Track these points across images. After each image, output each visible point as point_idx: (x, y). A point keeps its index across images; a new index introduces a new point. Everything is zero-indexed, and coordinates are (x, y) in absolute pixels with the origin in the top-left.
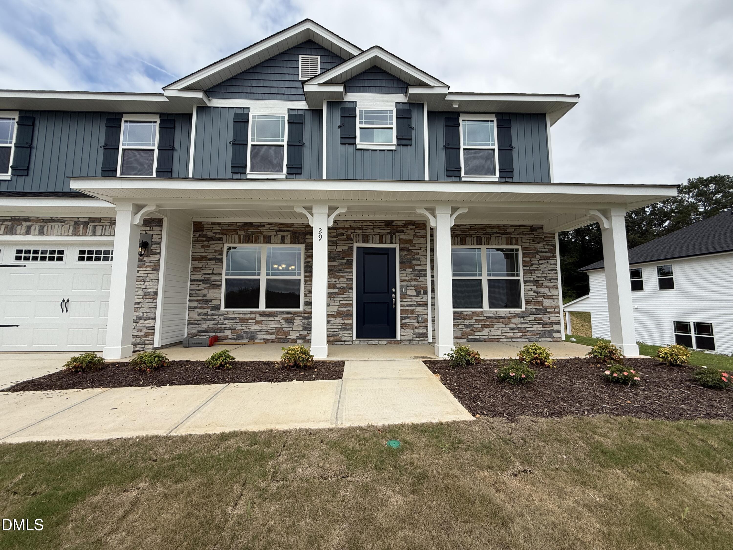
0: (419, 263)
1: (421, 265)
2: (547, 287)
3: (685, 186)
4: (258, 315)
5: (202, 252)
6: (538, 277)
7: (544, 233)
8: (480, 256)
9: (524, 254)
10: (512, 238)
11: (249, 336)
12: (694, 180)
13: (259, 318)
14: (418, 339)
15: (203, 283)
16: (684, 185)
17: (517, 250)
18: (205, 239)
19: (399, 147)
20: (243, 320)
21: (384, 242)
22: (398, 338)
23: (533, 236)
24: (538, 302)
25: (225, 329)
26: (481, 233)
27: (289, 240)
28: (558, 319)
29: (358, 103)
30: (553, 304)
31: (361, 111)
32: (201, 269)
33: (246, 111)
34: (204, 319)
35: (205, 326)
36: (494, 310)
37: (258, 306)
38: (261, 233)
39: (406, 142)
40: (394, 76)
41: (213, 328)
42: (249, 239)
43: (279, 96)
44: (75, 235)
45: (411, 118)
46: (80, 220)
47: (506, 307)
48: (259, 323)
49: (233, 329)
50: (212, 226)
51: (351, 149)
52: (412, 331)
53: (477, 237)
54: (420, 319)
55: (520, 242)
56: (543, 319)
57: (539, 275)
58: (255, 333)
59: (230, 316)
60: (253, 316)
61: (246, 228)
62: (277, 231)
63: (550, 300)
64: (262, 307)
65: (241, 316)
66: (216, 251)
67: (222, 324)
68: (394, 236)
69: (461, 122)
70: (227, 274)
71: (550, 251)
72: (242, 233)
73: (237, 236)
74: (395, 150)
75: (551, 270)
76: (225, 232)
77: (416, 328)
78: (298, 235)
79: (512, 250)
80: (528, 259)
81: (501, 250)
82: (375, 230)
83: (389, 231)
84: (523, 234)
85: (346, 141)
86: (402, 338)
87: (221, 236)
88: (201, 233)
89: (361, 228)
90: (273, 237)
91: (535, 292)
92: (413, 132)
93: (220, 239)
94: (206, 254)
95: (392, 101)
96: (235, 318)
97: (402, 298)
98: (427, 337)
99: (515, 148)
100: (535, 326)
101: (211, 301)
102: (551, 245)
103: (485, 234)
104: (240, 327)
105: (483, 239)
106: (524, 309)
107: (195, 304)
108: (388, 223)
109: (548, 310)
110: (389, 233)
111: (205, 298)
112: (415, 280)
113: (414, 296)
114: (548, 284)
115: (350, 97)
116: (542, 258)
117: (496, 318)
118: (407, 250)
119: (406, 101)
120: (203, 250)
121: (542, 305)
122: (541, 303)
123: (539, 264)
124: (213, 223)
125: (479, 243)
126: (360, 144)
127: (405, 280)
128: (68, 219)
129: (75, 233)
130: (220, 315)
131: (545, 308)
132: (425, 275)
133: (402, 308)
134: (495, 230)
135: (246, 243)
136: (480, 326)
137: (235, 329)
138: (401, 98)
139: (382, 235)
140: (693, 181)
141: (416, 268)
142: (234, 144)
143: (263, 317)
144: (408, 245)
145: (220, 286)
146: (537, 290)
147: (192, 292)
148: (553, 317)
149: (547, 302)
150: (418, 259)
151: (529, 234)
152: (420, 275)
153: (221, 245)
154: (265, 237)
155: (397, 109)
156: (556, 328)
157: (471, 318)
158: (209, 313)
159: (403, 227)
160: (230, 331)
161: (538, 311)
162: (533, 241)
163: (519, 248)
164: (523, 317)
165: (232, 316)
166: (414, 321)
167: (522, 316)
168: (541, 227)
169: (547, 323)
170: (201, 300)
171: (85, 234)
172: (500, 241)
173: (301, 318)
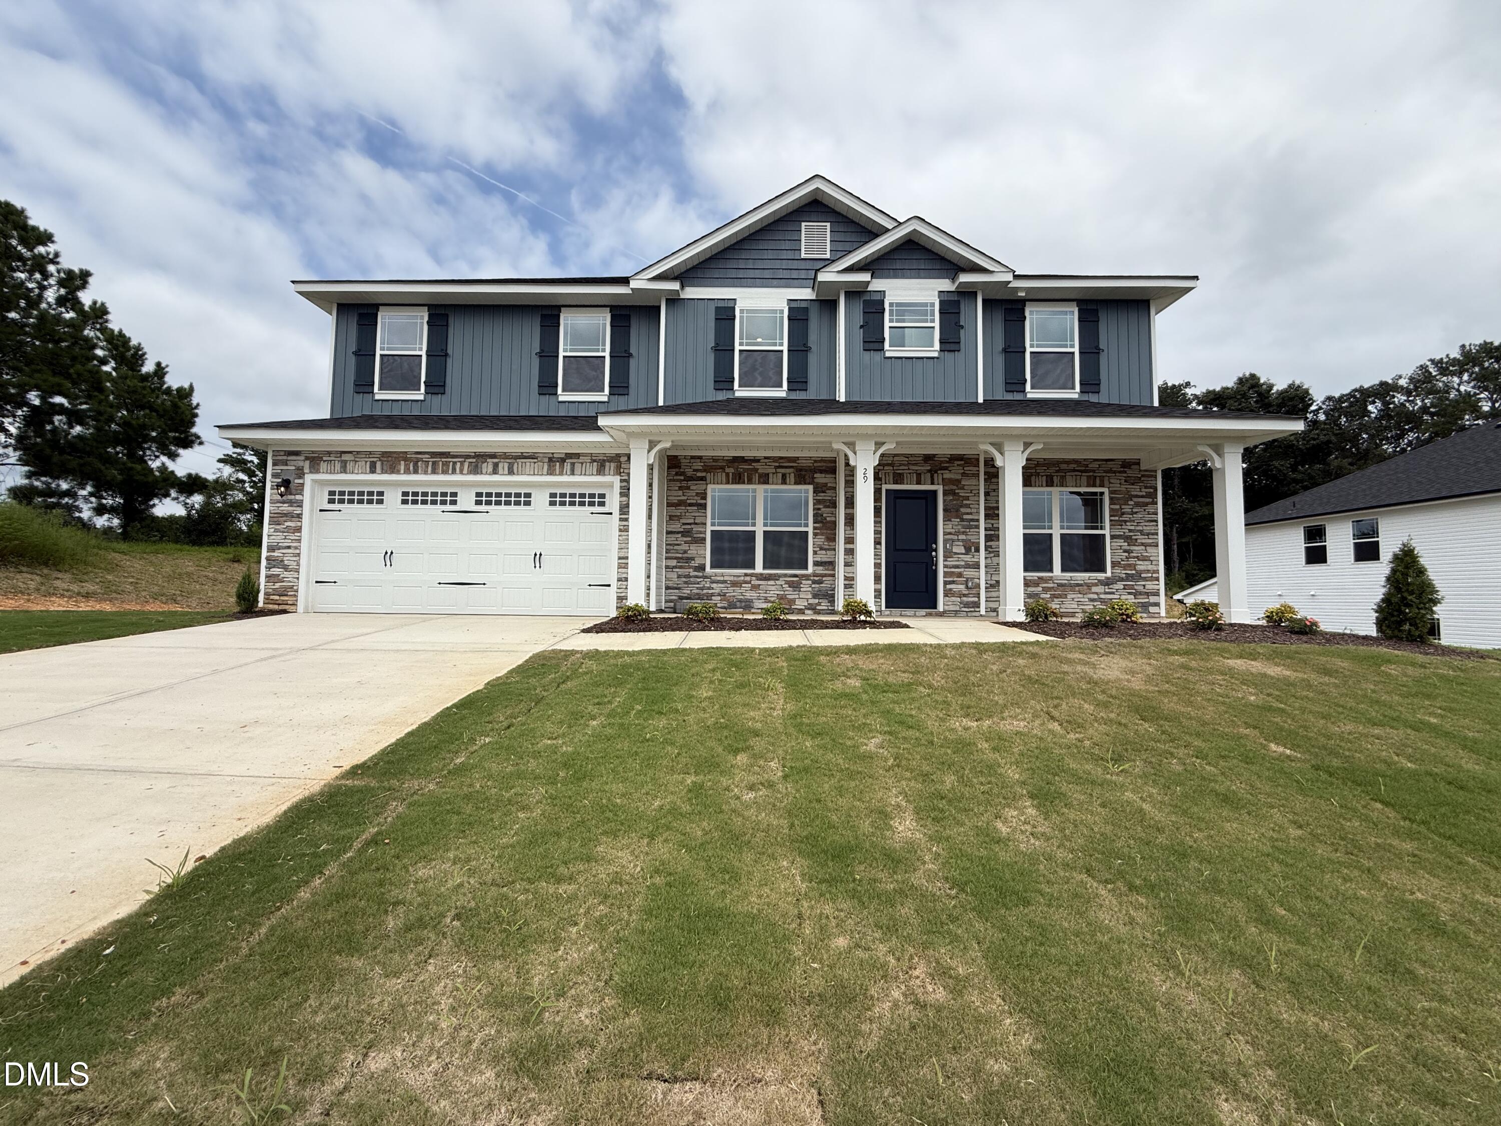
0: (968, 510)
1: (971, 514)
2: (1143, 544)
3: (1455, 359)
4: (754, 578)
5: (678, 496)
6: (1130, 531)
7: (1140, 471)
8: (1050, 501)
9: (1111, 499)
10: (1096, 477)
11: (743, 604)
12: (1472, 347)
13: (755, 582)
14: (967, 610)
15: (682, 536)
16: (1452, 356)
17: (1102, 494)
18: (682, 478)
19: (942, 353)
20: (735, 584)
21: (922, 482)
22: (941, 607)
23: (1125, 475)
24: (1130, 565)
25: (712, 595)
26: (1052, 470)
27: (793, 480)
28: (1156, 587)
29: (887, 293)
30: (1150, 567)
31: (891, 305)
32: (679, 518)
33: (731, 304)
34: (686, 583)
35: (687, 592)
36: (1068, 575)
37: (753, 567)
38: (756, 470)
39: (953, 347)
40: (937, 254)
41: (697, 594)
42: (740, 478)
43: (775, 282)
44: (551, 474)
45: (959, 313)
46: (555, 455)
47: (1086, 571)
48: (755, 588)
49: (723, 595)
50: (692, 461)
51: (877, 356)
52: (959, 599)
53: (1047, 476)
54: (970, 584)
55: (1106, 482)
56: (1136, 587)
57: (1133, 528)
58: (751, 601)
59: (719, 578)
60: (748, 579)
61: (736, 464)
62: (776, 467)
63: (1146, 563)
64: (759, 568)
65: (732, 578)
66: (697, 494)
67: (709, 588)
68: (936, 475)
69: (1027, 314)
70: (713, 524)
71: (1148, 495)
72: (731, 470)
73: (724, 474)
74: (937, 358)
75: (1149, 521)
76: (708, 469)
77: (965, 595)
78: (803, 473)
79: (1095, 494)
80: (1118, 507)
81: (1078, 494)
82: (912, 467)
83: (929, 468)
84: (1110, 471)
85: (872, 346)
86: (947, 608)
87: (704, 474)
88: (677, 470)
89: (892, 465)
90: (771, 475)
91: (1125, 551)
92: (962, 332)
93: (703, 479)
94: (685, 498)
95: (933, 289)
96: (725, 582)
97: (946, 557)
98: (979, 607)
99: (1103, 351)
100: (1123, 597)
101: (693, 559)
102: (1151, 487)
103: (1057, 471)
104: (735, 593)
105: (1055, 478)
106: (1109, 574)
107: (674, 563)
108: (928, 458)
109: (1143, 575)
110: (929, 471)
111: (685, 555)
112: (963, 533)
113: (962, 554)
114: (1143, 541)
115: (877, 285)
116: (1137, 505)
117: (1071, 585)
118: (954, 493)
119: (953, 288)
120: (680, 493)
121: (1135, 569)
122: (1134, 567)
123: (1133, 513)
124: (693, 457)
125: (1050, 483)
126: (890, 351)
127: (950, 534)
128: (541, 455)
129: (551, 472)
130: (706, 577)
131: (1139, 573)
132: (978, 527)
133: (946, 570)
134: (1072, 466)
135: (736, 483)
136: (1048, 596)
137: (725, 596)
138: (946, 285)
139: (920, 474)
140: (1471, 350)
141: (965, 517)
142: (716, 349)
143: (761, 580)
144: (955, 487)
145: (704, 539)
146: (1128, 548)
147: (668, 547)
148: (1150, 586)
149: (1142, 566)
150: (968, 506)
151: (1120, 472)
152: (970, 527)
153: (704, 487)
154: (760, 476)
155: (940, 301)
156: (1153, 599)
157: (1037, 585)
158: (691, 574)
159: (947, 462)
160: (719, 598)
161: (1129, 577)
162: (1126, 481)
163: (1106, 490)
164: (1108, 585)
165: (722, 579)
166: (962, 587)
167: (1107, 583)
168: (1138, 463)
169: (1141, 593)
170: (681, 558)
171: (561, 474)
172: (1078, 481)
173: (810, 582)
